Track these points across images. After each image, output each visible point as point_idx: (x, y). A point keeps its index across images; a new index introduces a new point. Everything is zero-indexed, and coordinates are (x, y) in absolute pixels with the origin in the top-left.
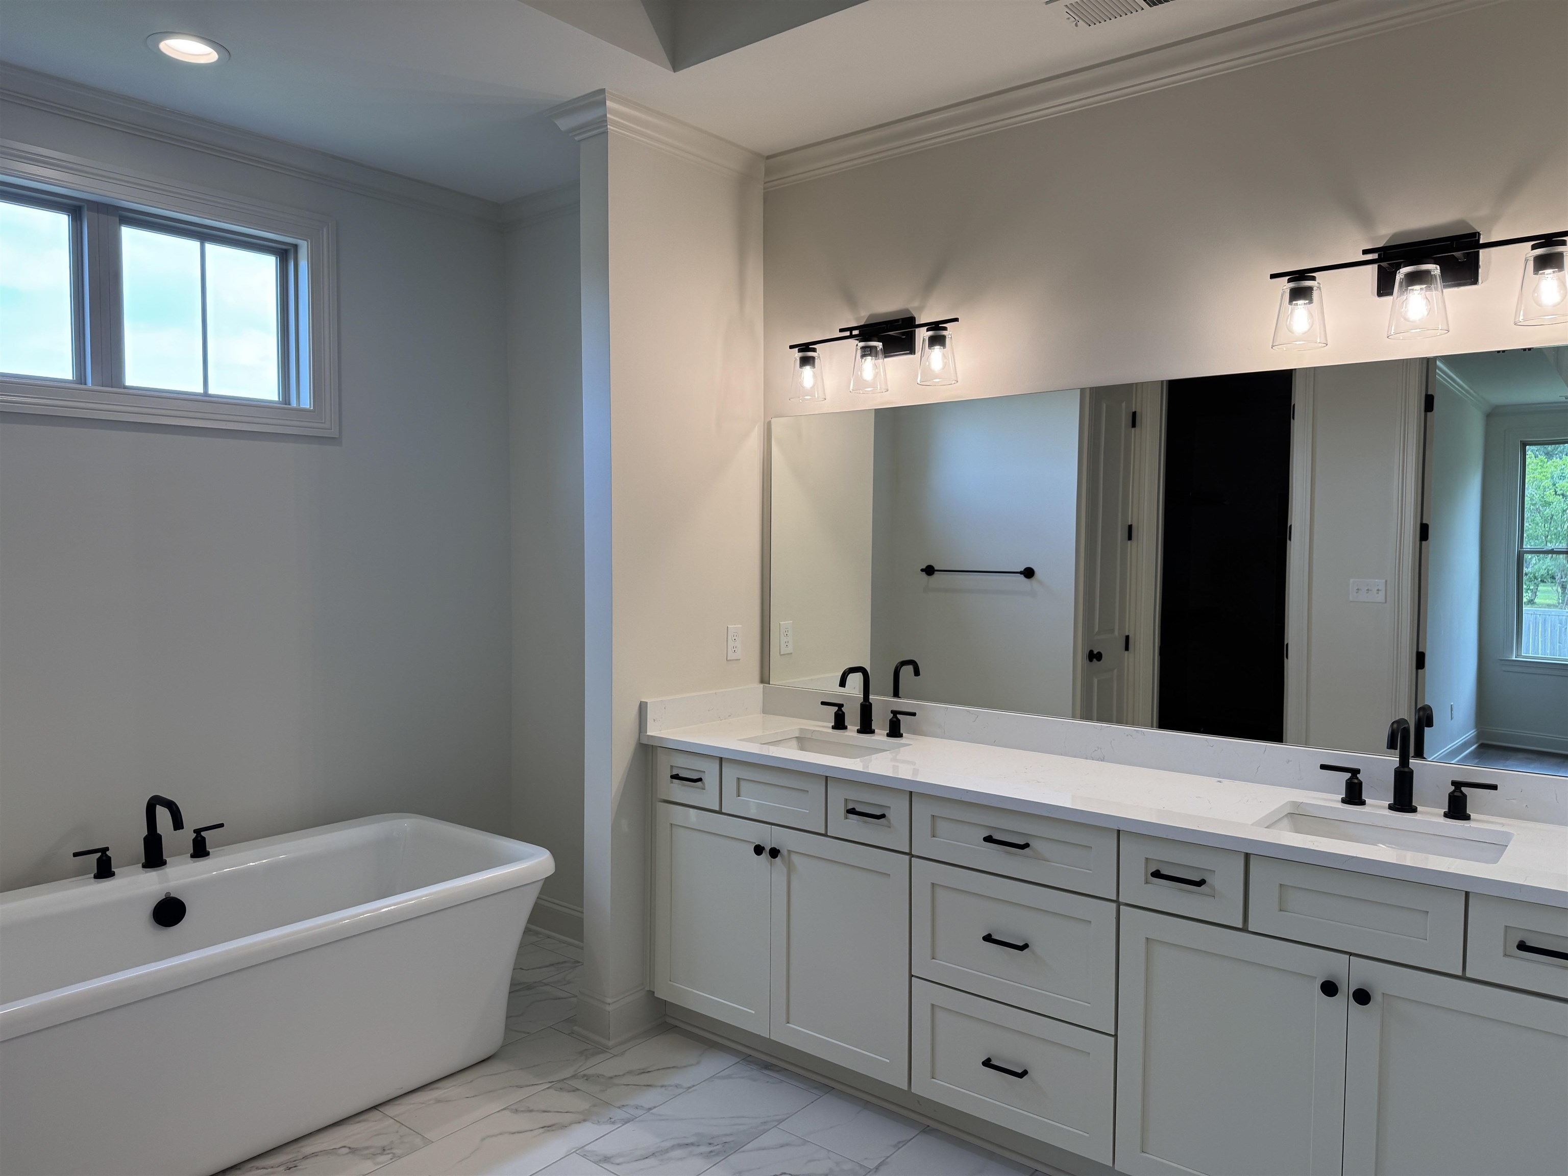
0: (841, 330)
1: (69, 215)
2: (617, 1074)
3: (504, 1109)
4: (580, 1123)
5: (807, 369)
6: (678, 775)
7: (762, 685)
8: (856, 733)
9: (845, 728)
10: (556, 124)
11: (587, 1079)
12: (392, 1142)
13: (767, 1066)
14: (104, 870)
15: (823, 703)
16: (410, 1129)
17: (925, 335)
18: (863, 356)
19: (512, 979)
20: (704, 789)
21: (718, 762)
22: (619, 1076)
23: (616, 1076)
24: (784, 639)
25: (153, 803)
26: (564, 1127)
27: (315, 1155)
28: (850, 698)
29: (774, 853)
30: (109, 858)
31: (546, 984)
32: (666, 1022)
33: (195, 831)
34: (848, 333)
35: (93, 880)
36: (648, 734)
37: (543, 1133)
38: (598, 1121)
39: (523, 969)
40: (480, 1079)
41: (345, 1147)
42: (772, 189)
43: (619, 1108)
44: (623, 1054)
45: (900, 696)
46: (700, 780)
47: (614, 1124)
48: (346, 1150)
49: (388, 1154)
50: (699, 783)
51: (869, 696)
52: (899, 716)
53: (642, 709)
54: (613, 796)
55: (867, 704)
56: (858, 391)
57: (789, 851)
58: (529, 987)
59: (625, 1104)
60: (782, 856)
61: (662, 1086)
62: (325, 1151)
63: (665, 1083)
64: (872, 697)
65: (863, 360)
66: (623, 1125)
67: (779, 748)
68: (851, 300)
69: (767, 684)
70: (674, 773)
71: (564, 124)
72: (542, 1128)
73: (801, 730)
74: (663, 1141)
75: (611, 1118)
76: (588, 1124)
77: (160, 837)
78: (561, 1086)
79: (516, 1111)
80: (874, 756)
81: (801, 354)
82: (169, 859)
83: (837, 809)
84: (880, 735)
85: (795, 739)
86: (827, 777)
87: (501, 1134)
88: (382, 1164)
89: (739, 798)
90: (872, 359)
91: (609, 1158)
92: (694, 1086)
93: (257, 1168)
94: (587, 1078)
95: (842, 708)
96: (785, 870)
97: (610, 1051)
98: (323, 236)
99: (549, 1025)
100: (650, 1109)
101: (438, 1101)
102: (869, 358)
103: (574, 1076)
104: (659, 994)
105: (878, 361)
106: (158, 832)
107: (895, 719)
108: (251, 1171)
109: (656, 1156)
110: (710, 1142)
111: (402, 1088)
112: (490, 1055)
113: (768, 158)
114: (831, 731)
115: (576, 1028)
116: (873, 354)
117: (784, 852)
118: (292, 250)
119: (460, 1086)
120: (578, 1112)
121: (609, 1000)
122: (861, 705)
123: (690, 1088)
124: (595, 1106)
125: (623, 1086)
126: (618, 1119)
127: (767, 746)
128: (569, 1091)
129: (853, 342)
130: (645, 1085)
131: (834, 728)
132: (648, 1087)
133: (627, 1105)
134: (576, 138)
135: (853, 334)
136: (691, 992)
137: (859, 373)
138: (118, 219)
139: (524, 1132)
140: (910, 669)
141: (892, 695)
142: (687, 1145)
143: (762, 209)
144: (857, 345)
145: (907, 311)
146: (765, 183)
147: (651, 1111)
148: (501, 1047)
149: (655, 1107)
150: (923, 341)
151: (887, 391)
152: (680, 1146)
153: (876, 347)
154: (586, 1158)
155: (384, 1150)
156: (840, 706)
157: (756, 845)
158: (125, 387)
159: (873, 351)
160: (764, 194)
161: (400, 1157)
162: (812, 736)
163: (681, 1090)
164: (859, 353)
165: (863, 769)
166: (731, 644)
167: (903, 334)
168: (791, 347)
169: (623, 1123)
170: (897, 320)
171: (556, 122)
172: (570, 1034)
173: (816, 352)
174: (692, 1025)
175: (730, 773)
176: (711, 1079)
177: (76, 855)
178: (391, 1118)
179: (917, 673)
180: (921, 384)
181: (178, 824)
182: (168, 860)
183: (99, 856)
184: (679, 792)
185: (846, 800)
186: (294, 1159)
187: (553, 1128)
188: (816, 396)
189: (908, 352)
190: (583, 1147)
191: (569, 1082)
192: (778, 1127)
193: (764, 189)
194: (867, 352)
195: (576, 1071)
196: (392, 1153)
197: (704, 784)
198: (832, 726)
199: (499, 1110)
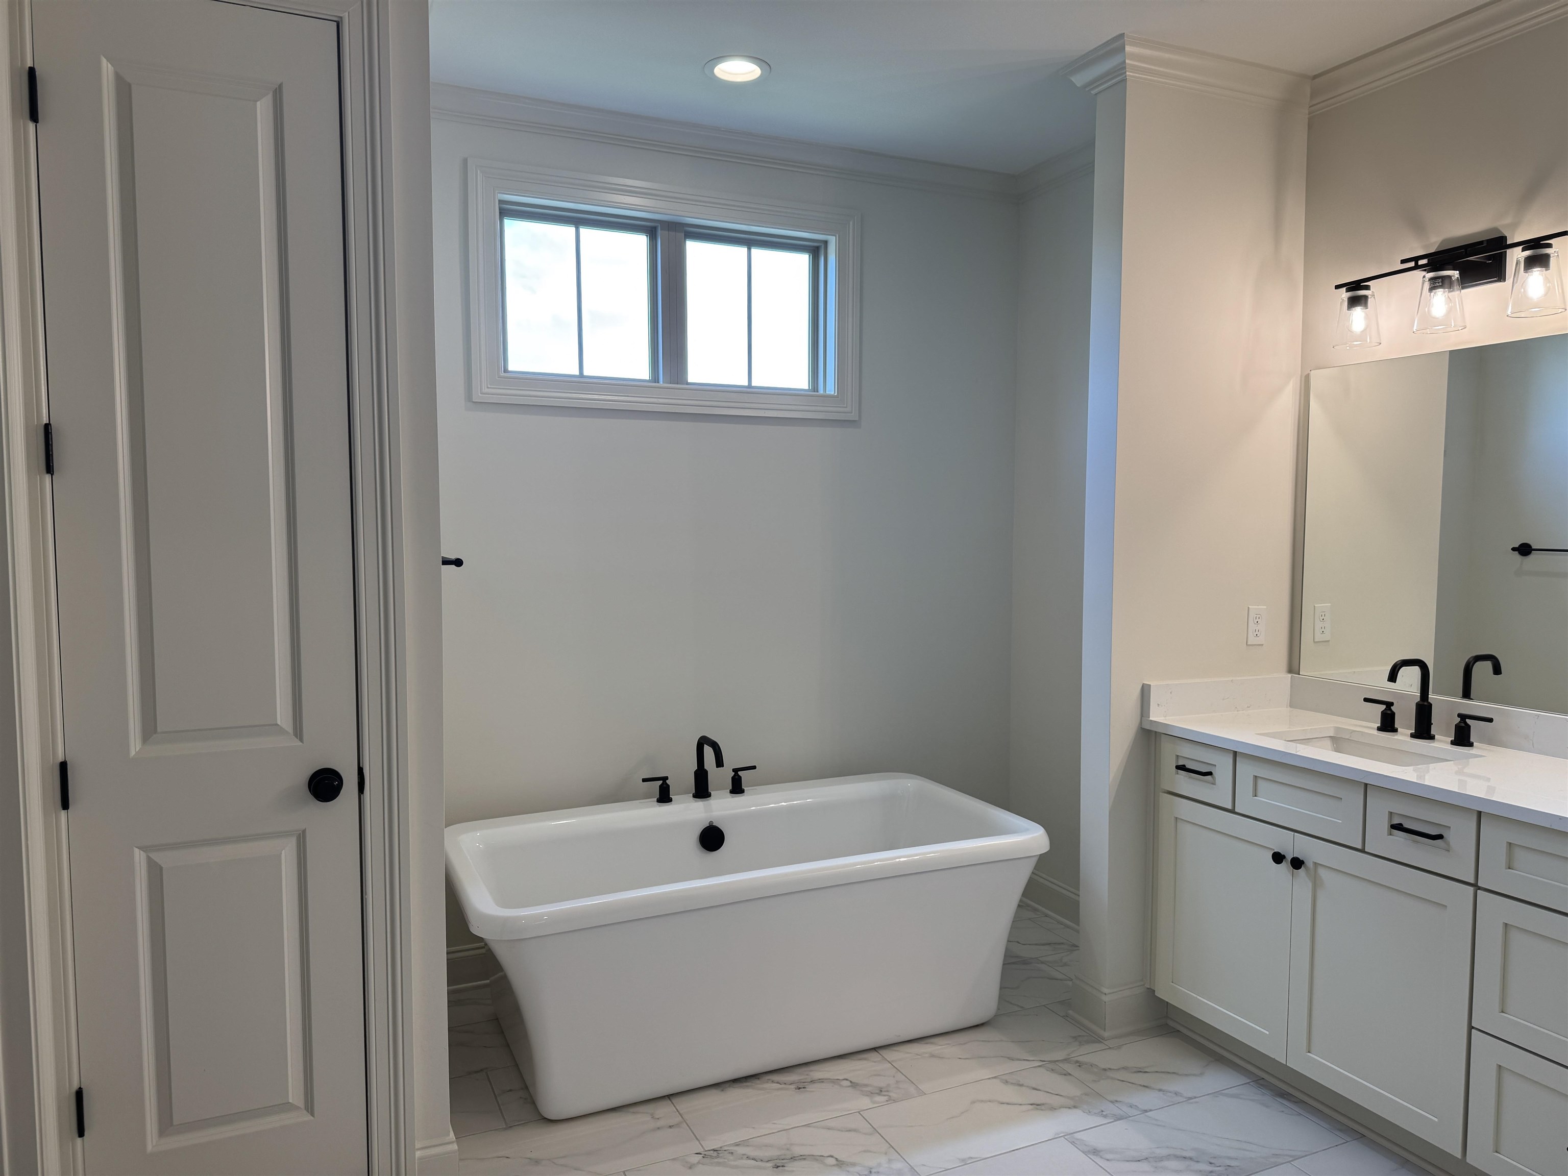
0: (1403, 262)
1: (647, 236)
2: (1112, 1067)
3: (995, 1077)
4: (1070, 1108)
5: (1358, 311)
6: (1184, 766)
7: (1290, 675)
8: (1410, 738)
9: (1394, 730)
10: (1072, 81)
11: (1079, 1066)
12: (888, 1085)
13: (1283, 1095)
14: (664, 797)
15: (1366, 700)
16: (906, 1077)
17: (1519, 256)
18: (1432, 289)
19: (1007, 950)
20: (1214, 784)
21: (1231, 756)
22: (1114, 1069)
23: (1110, 1069)
24: (1319, 624)
25: (703, 742)
26: (1053, 1109)
27: (821, 1081)
28: (1402, 696)
29: (1297, 863)
30: (668, 786)
31: (1042, 963)
32: (1167, 1024)
33: (734, 770)
34: (1412, 264)
35: (656, 803)
36: (1151, 719)
37: (1032, 1109)
38: (1089, 1111)
39: (1019, 943)
40: (974, 1043)
41: (847, 1080)
42: (1318, 112)
43: (1112, 1102)
44: (1119, 1047)
45: (1471, 697)
46: (1210, 774)
47: (1105, 1118)
48: (847, 1083)
49: (885, 1095)
50: (1209, 777)
51: (1428, 695)
52: (1468, 721)
53: (1145, 691)
54: (1111, 780)
55: (1426, 703)
56: (1424, 331)
57: (1315, 864)
58: (1025, 962)
59: (1118, 1100)
60: (1307, 869)
61: (1160, 1090)
62: (829, 1079)
63: (1164, 1088)
64: (1432, 696)
65: (1432, 294)
66: (1115, 1121)
67: (1307, 746)
68: (1417, 226)
69: (1297, 674)
70: (1180, 763)
71: (1079, 80)
72: (1031, 1105)
73: (1338, 729)
74: (1158, 1148)
75: (1102, 1111)
76: (1078, 1112)
77: (706, 772)
78: (1052, 1066)
79: (1006, 1082)
80: (1432, 766)
81: (1350, 294)
82: (714, 792)
83: (1379, 824)
84: (1442, 743)
85: (1329, 738)
86: (1366, 785)
87: (990, 1101)
88: (878, 1103)
89: (1255, 798)
90: (1444, 292)
91: (1099, 1151)
92: (1195, 1098)
93: (773, 1082)
94: (1080, 1064)
95: (1392, 707)
96: (1310, 885)
97: (1105, 1042)
98: (849, 231)
99: (1043, 1004)
100: (1146, 1111)
101: (932, 1056)
102: (1440, 292)
103: (1066, 1060)
104: (1161, 994)
105: (1453, 293)
106: (706, 768)
107: (1463, 725)
108: (767, 1082)
109: (1149, 1162)
110: (1212, 1161)
111: (899, 1036)
112: (984, 1022)
113: (1315, 77)
114: (1376, 732)
115: (1071, 1012)
116: (1446, 285)
117: (1309, 863)
118: (823, 246)
119: (953, 1045)
120: (1068, 1097)
121: (1106, 990)
122: (1418, 705)
123: (1190, 1098)
124: (1086, 1094)
125: (1117, 1081)
126: (1111, 1114)
127: (1293, 743)
128: (1061, 1074)
129: (1419, 274)
130: (1141, 1085)
131: (1379, 729)
132: (1144, 1088)
133: (1120, 1102)
134: (1092, 92)
135: (1419, 264)
136: (1196, 997)
137: (1426, 309)
138: (683, 234)
139: (1013, 1104)
140: (1488, 665)
141: (1461, 696)
142: (1185, 1158)
143: (1306, 137)
144: (1424, 277)
145: (1496, 230)
146: (1310, 107)
147: (1146, 1114)
148: (995, 1016)
149: (1151, 1110)
150: (1517, 263)
151: (1465, 328)
152: (1177, 1157)
153: (1449, 277)
154: (1075, 1146)
155: (881, 1091)
156: (1389, 705)
157: (1275, 852)
158: (688, 384)
159: (1447, 281)
160: (1309, 119)
161: (895, 1101)
162: (1351, 737)
163: (1181, 1099)
164: (1427, 285)
165: (1417, 779)
166: (1252, 626)
167: (1489, 258)
168: (1337, 287)
169: (1116, 1119)
170: (1481, 243)
171: (1073, 80)
172: (1064, 1016)
173: (1370, 290)
174: (1195, 1032)
175: (1246, 771)
176: (1216, 1094)
177: (644, 780)
178: (889, 1062)
179: (1497, 670)
180: (1512, 316)
181: (719, 763)
182: (712, 793)
183: (661, 783)
184: (1185, 784)
185: (1391, 813)
186: (803, 1081)
187: (1043, 1107)
188: (1368, 340)
189: (1496, 279)
190: (1072, 1133)
191: (1061, 1065)
192: (1292, 1163)
193: (1310, 113)
194: (1436, 283)
195: (1069, 1055)
196: (888, 1095)
197: (1214, 778)
198: (1378, 727)
199: (990, 1077)
